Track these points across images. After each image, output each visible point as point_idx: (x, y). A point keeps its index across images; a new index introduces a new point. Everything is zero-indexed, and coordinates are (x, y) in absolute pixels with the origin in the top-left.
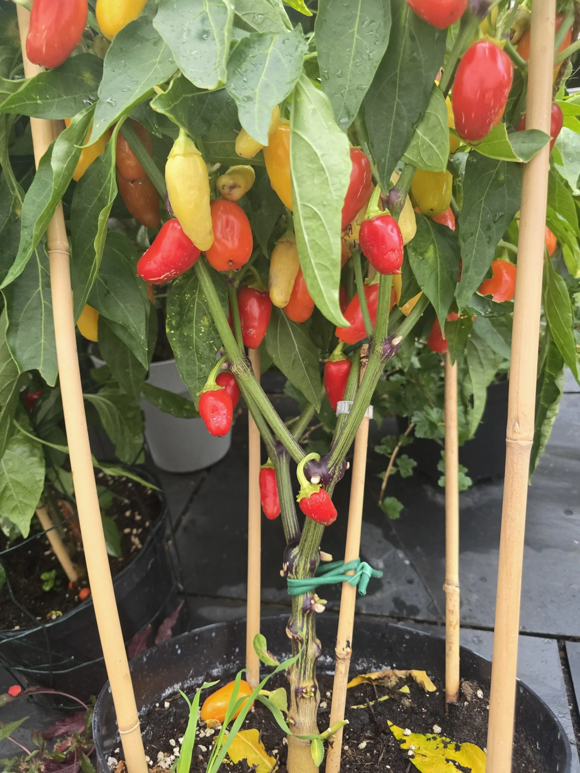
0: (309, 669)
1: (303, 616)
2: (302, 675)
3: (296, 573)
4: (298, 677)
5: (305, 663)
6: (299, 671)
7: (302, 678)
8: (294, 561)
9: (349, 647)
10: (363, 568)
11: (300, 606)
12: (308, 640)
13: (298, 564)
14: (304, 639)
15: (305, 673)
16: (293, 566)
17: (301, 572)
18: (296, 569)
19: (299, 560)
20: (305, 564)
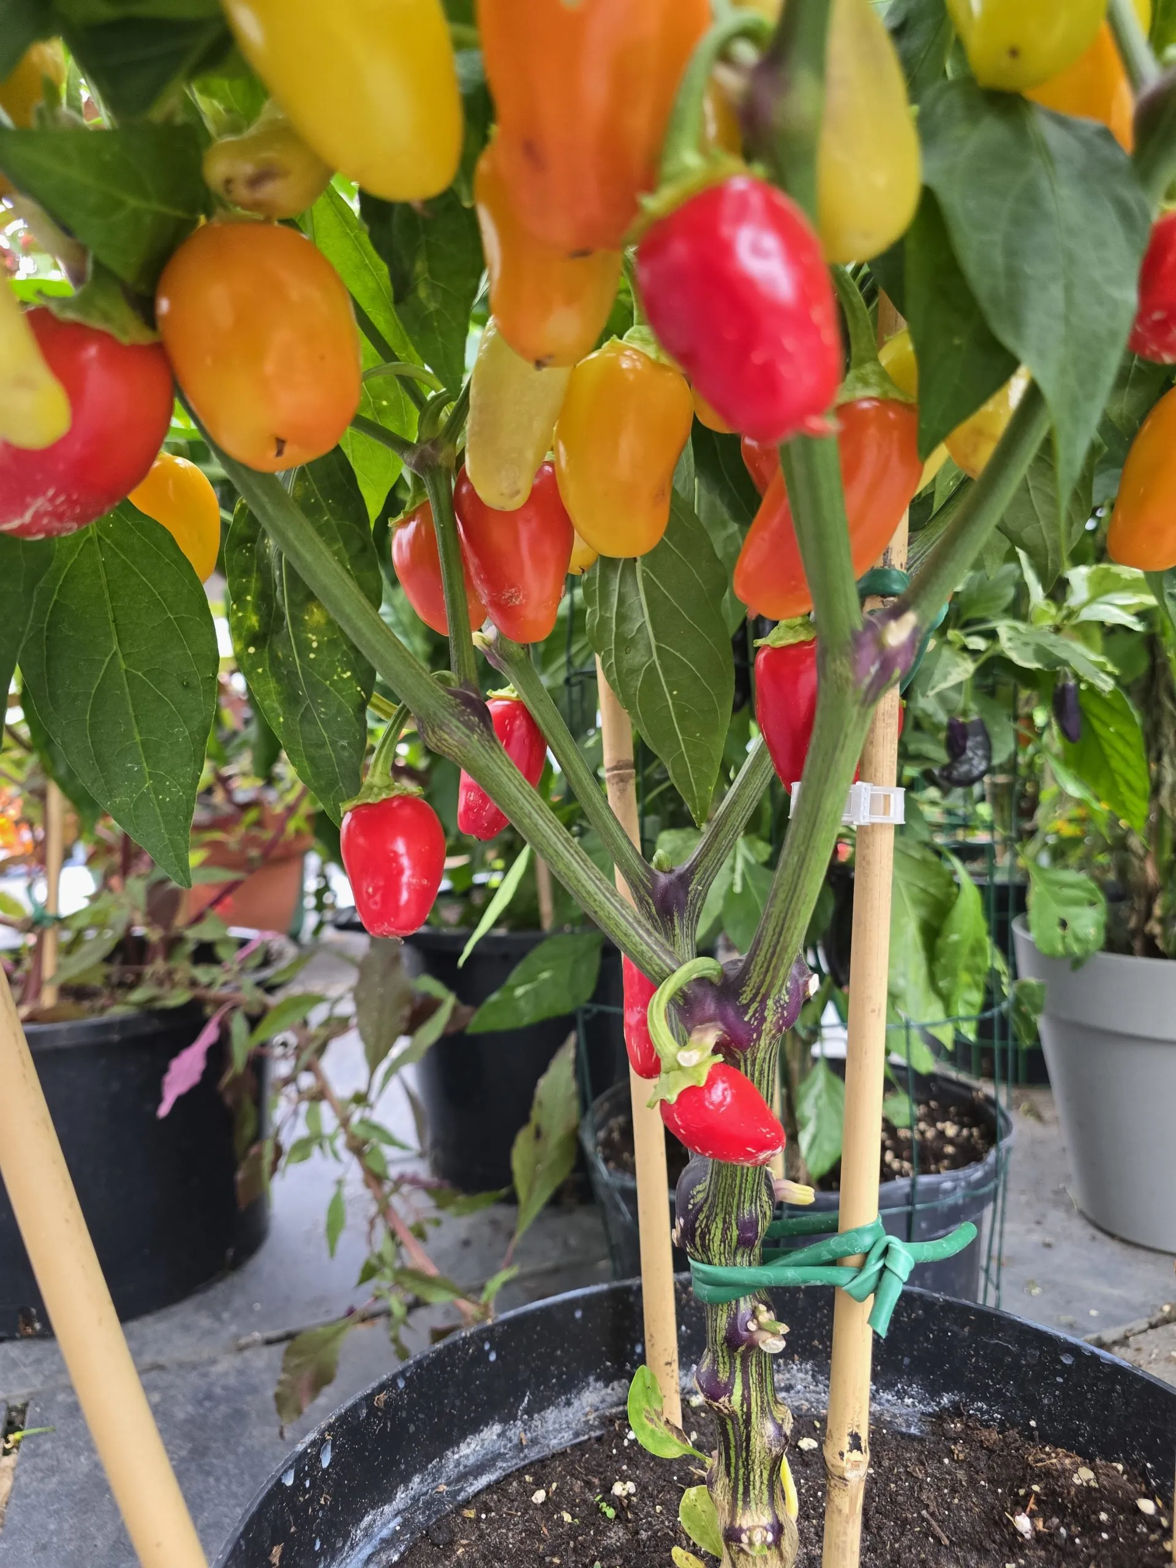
0: (758, 1484)
1: (732, 1358)
2: (740, 1496)
3: (706, 1249)
4: (729, 1497)
5: (746, 1467)
6: (732, 1484)
7: (740, 1503)
8: (697, 1219)
9: (859, 1448)
10: (886, 1252)
11: (721, 1334)
12: (748, 1415)
13: (707, 1226)
14: (739, 1413)
15: (746, 1492)
16: (695, 1230)
17: (716, 1246)
18: (703, 1238)
19: (707, 1217)
20: (725, 1231)
